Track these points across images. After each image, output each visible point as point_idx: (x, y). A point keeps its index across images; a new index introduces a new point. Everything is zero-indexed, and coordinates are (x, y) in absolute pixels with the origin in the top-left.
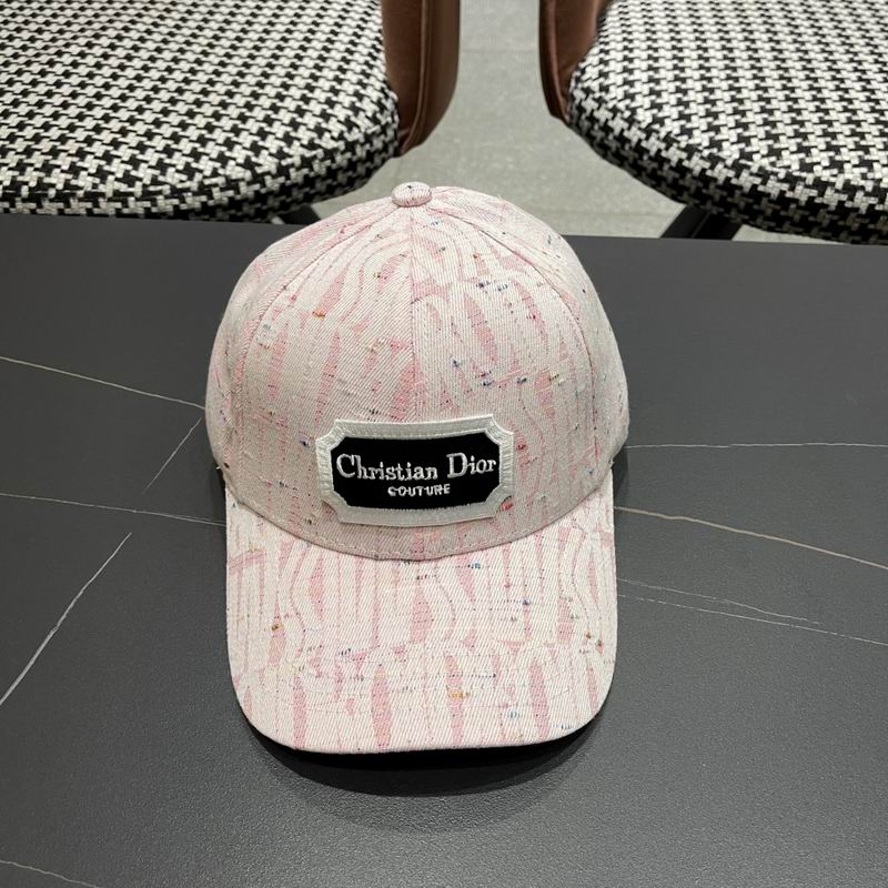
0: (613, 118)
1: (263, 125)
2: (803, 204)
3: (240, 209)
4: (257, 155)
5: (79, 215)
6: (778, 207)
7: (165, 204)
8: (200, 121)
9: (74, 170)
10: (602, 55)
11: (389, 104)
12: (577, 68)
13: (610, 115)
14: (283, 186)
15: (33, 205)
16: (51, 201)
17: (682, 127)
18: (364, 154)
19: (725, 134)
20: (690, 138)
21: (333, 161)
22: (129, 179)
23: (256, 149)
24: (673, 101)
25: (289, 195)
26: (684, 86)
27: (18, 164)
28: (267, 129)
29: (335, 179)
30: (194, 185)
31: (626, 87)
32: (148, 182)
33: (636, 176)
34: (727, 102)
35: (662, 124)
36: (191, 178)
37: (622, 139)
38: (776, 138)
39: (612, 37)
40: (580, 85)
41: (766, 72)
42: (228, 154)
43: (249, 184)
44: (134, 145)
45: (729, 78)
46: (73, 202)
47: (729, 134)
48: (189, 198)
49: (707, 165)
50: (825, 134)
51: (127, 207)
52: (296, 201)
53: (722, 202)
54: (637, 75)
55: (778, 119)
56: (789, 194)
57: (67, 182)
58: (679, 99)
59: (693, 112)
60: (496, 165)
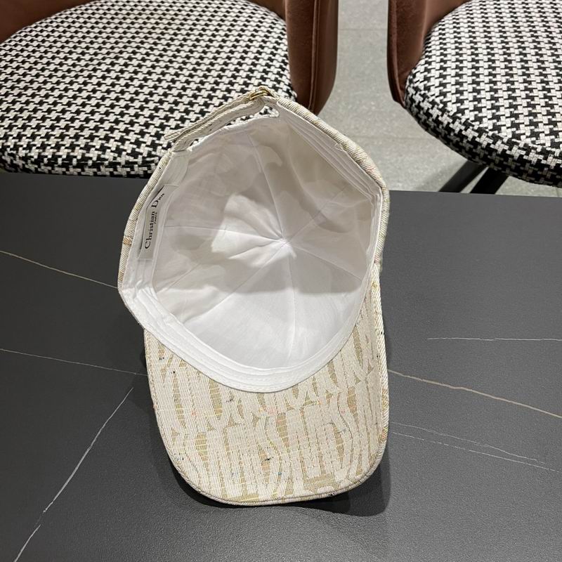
0: (432, 108)
2: (553, 168)
5: (105, 176)
6: (536, 169)
8: (177, 115)
9: (103, 149)
10: (427, 65)
12: (411, 73)
13: (430, 106)
15: (79, 170)
16: (90, 167)
17: (476, 115)
19: (503, 121)
20: (480, 123)
22: (134, 154)
24: (471, 99)
26: (478, 88)
27: (71, 145)
31: (441, 88)
32: (146, 156)
33: (446, 144)
34: (505, 99)
35: (463, 113)
37: (437, 121)
38: (536, 125)
39: (434, 52)
40: (412, 85)
41: (532, 78)
44: (137, 132)
45: (508, 82)
46: (102, 168)
47: (506, 122)
49: (491, 141)
51: (134, 170)
53: (500, 164)
54: (448, 79)
55: (538, 111)
56: (543, 162)
57: (99, 156)
58: (475, 96)
59: (483, 105)
60: (364, 107)
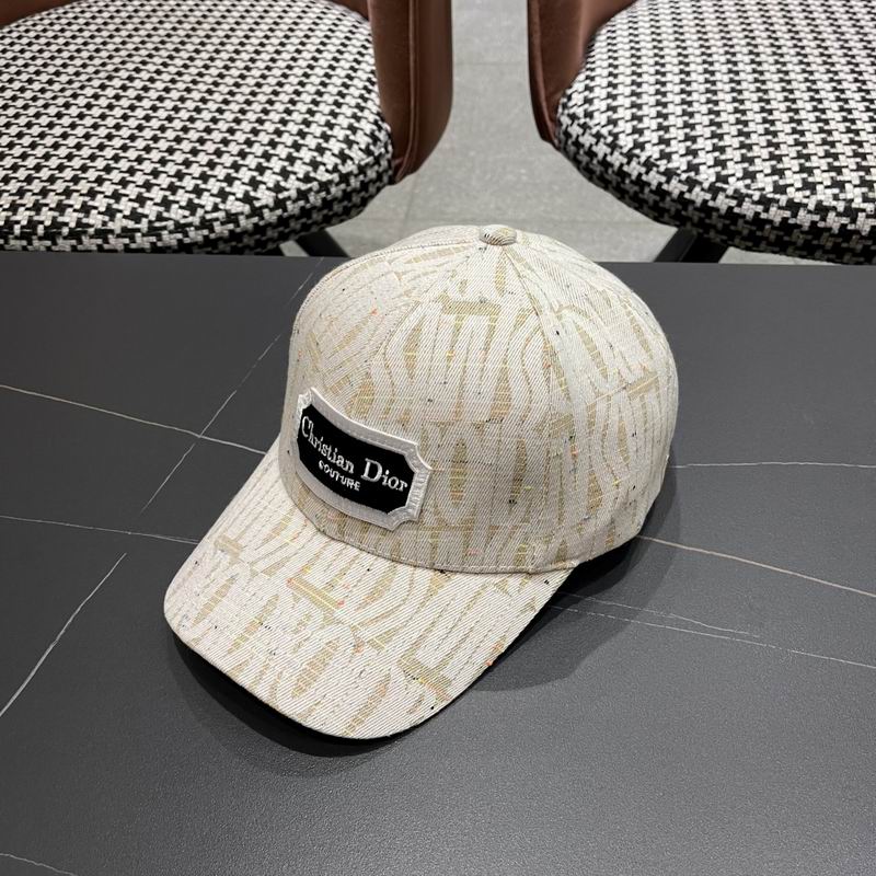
0: (597, 144)
1: (262, 160)
2: (777, 224)
3: (240, 241)
4: (255, 190)
5: (90, 251)
6: (754, 228)
7: (169, 239)
8: (203, 158)
9: (86, 209)
10: (588, 82)
11: (382, 136)
12: (564, 95)
13: (594, 140)
14: (280, 218)
15: (48, 243)
16: (65, 238)
17: (662, 151)
18: (358, 184)
19: (702, 157)
20: (669, 162)
21: (328, 192)
22: (135, 216)
23: (254, 183)
24: (654, 127)
25: (287, 226)
26: (665, 111)
27: (34, 205)
28: (265, 164)
29: (331, 209)
30: (196, 220)
31: (610, 113)
32: (154, 219)
33: (619, 199)
34: (705, 126)
35: (643, 149)
36: (193, 213)
37: (605, 164)
38: (751, 161)
39: (598, 63)
40: (566, 112)
41: (746, 95)
42: (228, 189)
43: (248, 217)
44: (141, 183)
45: (709, 101)
46: (85, 239)
47: (706, 158)
48: (192, 232)
49: (685, 188)
50: (800, 156)
51: (134, 242)
52: (294, 232)
53: (701, 224)
54: (620, 101)
55: (754, 142)
56: (764, 216)
57: (79, 220)
58: (660, 124)
59: (672, 136)
60: (510, 177)
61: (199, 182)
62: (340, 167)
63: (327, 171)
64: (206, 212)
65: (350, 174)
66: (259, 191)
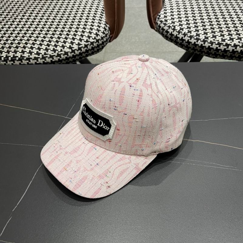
0: (169, 29)
2: (223, 50)
3: (69, 60)
5: (25, 64)
6: (216, 52)
7: (48, 60)
8: (56, 36)
9: (23, 52)
10: (165, 11)
11: (107, 28)
12: (158, 15)
14: (80, 53)
15: (12, 62)
16: (17, 61)
17: (188, 30)
18: (101, 42)
19: (200, 32)
20: (191, 34)
21: (93, 45)
22: (38, 54)
23: (72, 43)
24: (185, 24)
25: (82, 55)
26: (188, 19)
27: (7, 51)
28: (75, 37)
29: (94, 50)
30: (56, 54)
31: (172, 20)
32: (43, 54)
33: (176, 45)
34: (200, 23)
35: (183, 30)
36: (55, 52)
37: (172, 35)
38: (214, 32)
39: (167, 6)
40: (159, 20)
41: (210, 14)
42: (64, 45)
43: (71, 53)
44: (39, 44)
45: (200, 16)
46: (23, 61)
48: (55, 58)
49: (196, 41)
50: (228, 31)
51: (38, 61)
52: (84, 57)
53: (200, 51)
54: (175, 16)
55: (214, 27)
56: (219, 48)
57: (21, 55)
58: (187, 23)
59: (191, 26)
60: (133, 40)
61: (56, 43)
62: (96, 38)
63: (93, 39)
64: (59, 52)
65: (99, 39)
66: (74, 45)
